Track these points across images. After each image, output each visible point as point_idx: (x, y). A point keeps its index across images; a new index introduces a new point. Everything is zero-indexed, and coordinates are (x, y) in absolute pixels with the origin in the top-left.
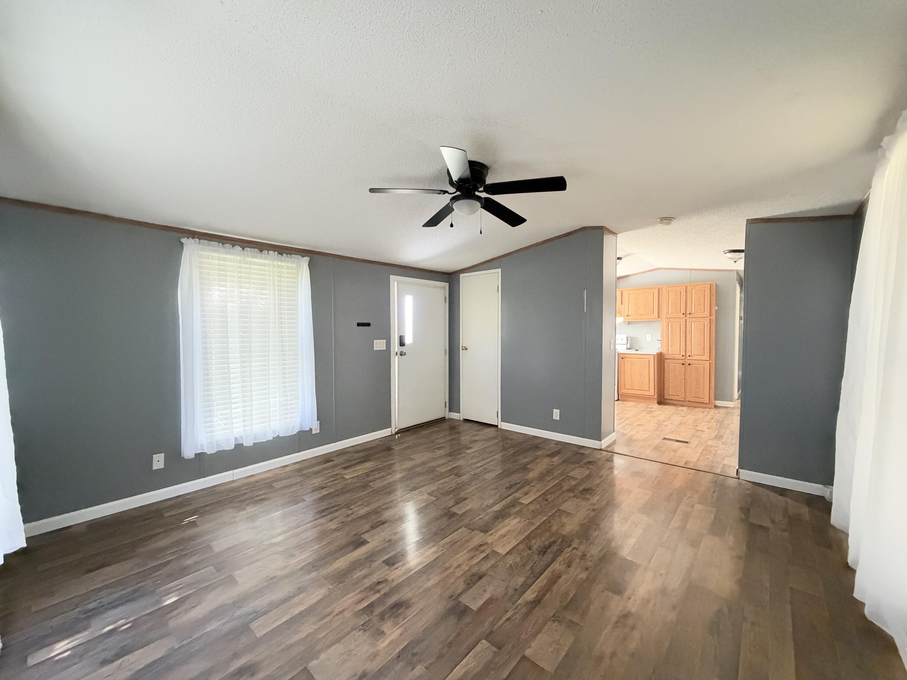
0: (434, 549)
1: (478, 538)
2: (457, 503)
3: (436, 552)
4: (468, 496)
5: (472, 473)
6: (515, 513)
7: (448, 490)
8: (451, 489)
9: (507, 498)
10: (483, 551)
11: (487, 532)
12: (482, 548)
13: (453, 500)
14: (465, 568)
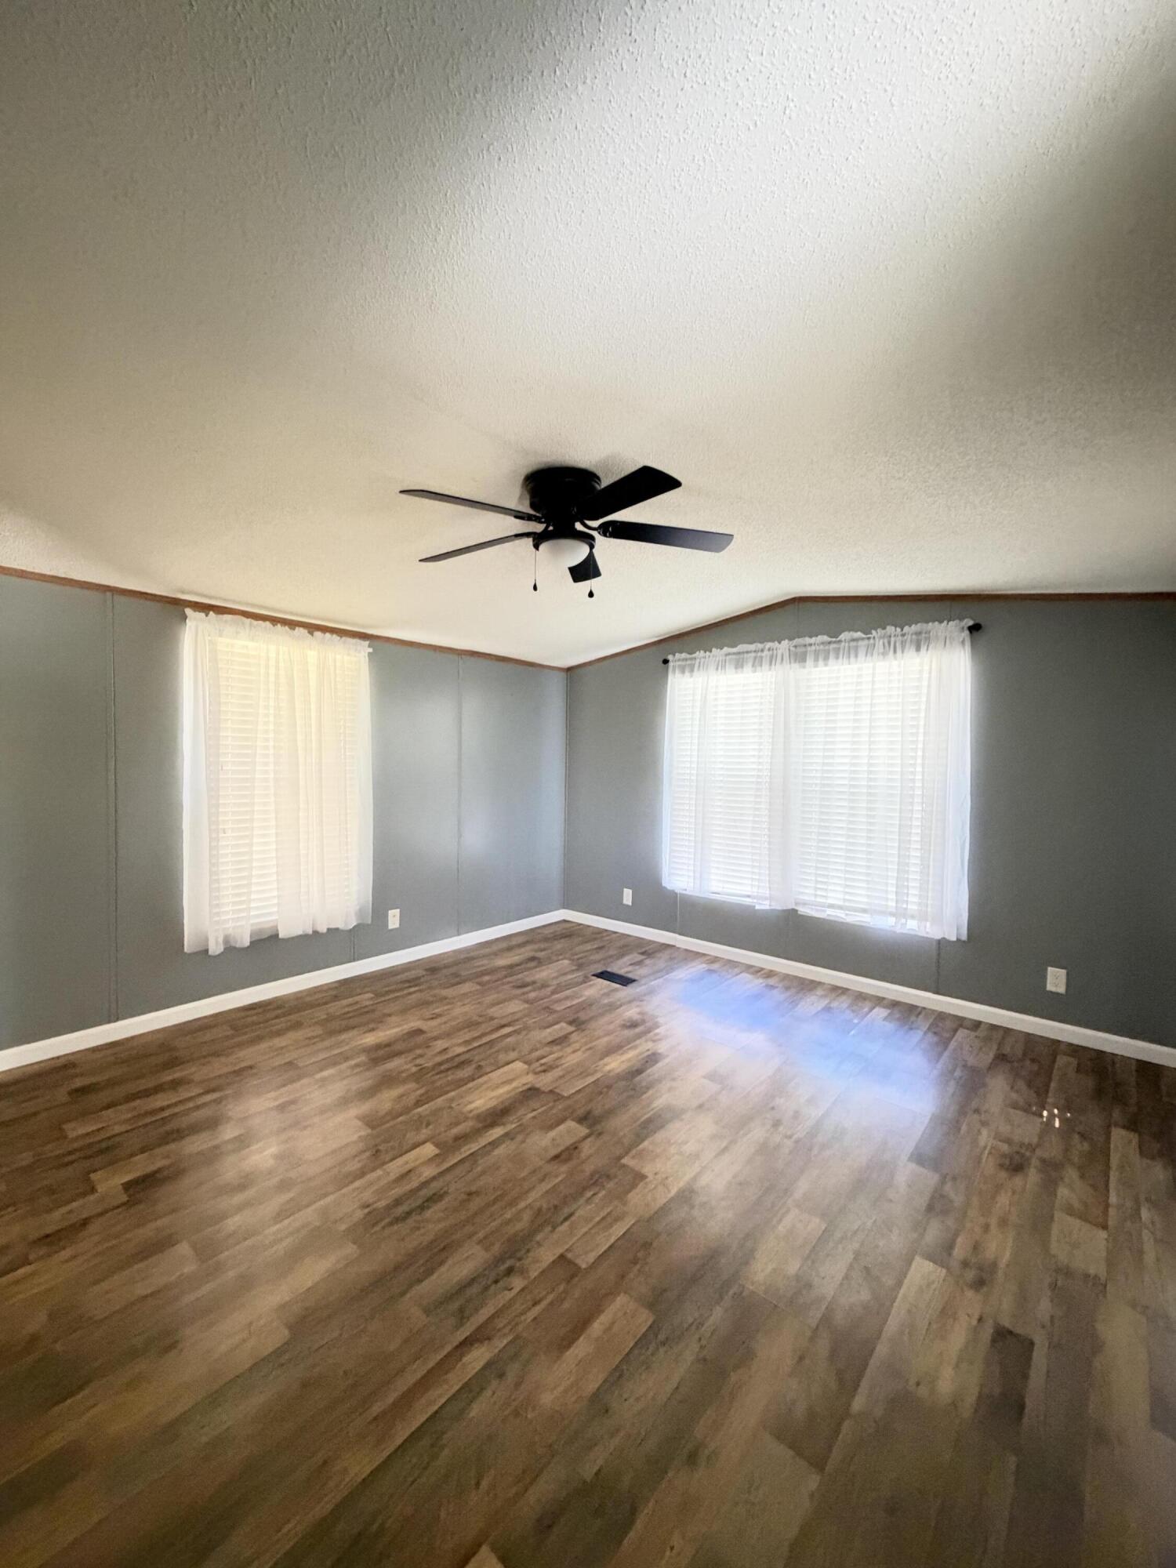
0: (608, 1068)
1: (544, 1081)
2: (575, 1147)
3: (606, 1065)
4: (548, 1168)
5: (518, 1283)
6: (466, 1119)
7: (596, 1189)
8: (589, 1194)
9: (460, 1161)
10: (542, 1065)
11: (530, 1089)
12: (543, 1068)
13: (583, 1155)
14: (569, 1050)
